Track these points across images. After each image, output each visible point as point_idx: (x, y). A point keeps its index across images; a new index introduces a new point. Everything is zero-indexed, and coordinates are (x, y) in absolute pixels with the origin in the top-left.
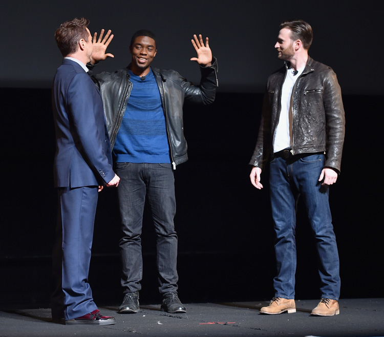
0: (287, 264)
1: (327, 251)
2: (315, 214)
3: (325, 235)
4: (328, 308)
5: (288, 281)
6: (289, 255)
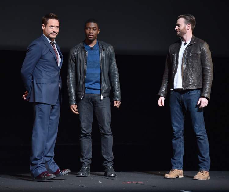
0: (179, 150)
1: (202, 143)
2: (196, 123)
3: (201, 135)
4: (203, 176)
5: (179, 160)
6: (180, 145)
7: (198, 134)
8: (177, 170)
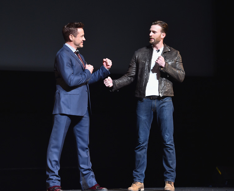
1: (171, 153)
3: (171, 144)
4: (172, 187)
5: (142, 172)
7: (168, 143)
8: (139, 183)
